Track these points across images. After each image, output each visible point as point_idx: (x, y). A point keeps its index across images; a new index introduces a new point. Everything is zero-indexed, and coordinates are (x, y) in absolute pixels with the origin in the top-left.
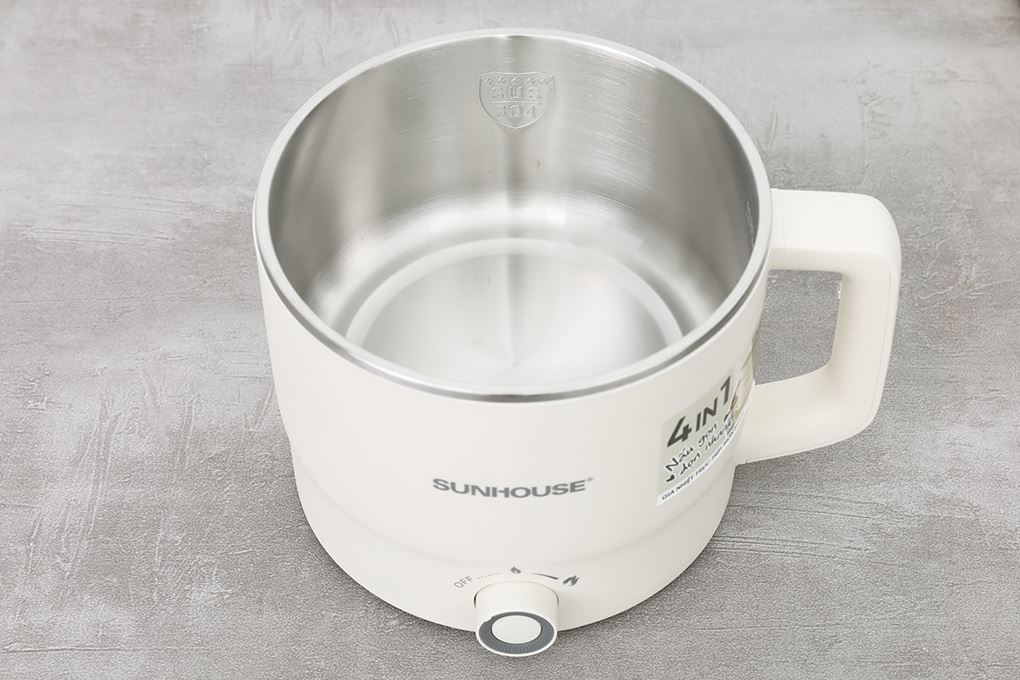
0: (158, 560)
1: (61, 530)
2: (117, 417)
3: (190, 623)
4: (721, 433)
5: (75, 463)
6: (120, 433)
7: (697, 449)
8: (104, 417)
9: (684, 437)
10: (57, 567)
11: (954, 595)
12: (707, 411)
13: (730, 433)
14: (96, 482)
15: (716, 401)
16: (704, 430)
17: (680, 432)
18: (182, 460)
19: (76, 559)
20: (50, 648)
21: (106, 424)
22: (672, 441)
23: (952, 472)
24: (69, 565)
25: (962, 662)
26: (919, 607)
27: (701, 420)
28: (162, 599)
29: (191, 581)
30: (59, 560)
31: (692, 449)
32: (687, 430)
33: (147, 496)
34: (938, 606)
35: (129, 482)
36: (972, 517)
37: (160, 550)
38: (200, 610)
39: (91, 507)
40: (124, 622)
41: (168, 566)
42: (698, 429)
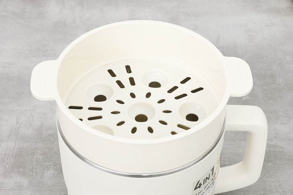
0: (35, 164)
1: (5, 155)
2: (21, 123)
3: (45, 182)
4: (211, 185)
5: (9, 136)
6: (22, 128)
7: (203, 191)
8: (17, 123)
9: (199, 187)
10: (4, 166)
11: (276, 173)
12: (207, 178)
13: (213, 185)
14: (15, 142)
15: (209, 175)
16: (205, 184)
17: (198, 185)
18: (41, 135)
19: (10, 164)
20: (3, 189)
21: (18, 125)
22: (196, 188)
23: (275, 138)
24: (8, 166)
25: (279, 191)
26: (266, 176)
27: (205, 181)
28: (36, 175)
29: (45, 170)
30: (5, 164)
31: (202, 191)
32: (200, 185)
33: (31, 146)
34: (272, 176)
35: (25, 142)
36: (281, 150)
37: (35, 161)
38: (48, 178)
39: (14, 148)
40: (25, 181)
41: (38, 165)
42: (204, 184)
